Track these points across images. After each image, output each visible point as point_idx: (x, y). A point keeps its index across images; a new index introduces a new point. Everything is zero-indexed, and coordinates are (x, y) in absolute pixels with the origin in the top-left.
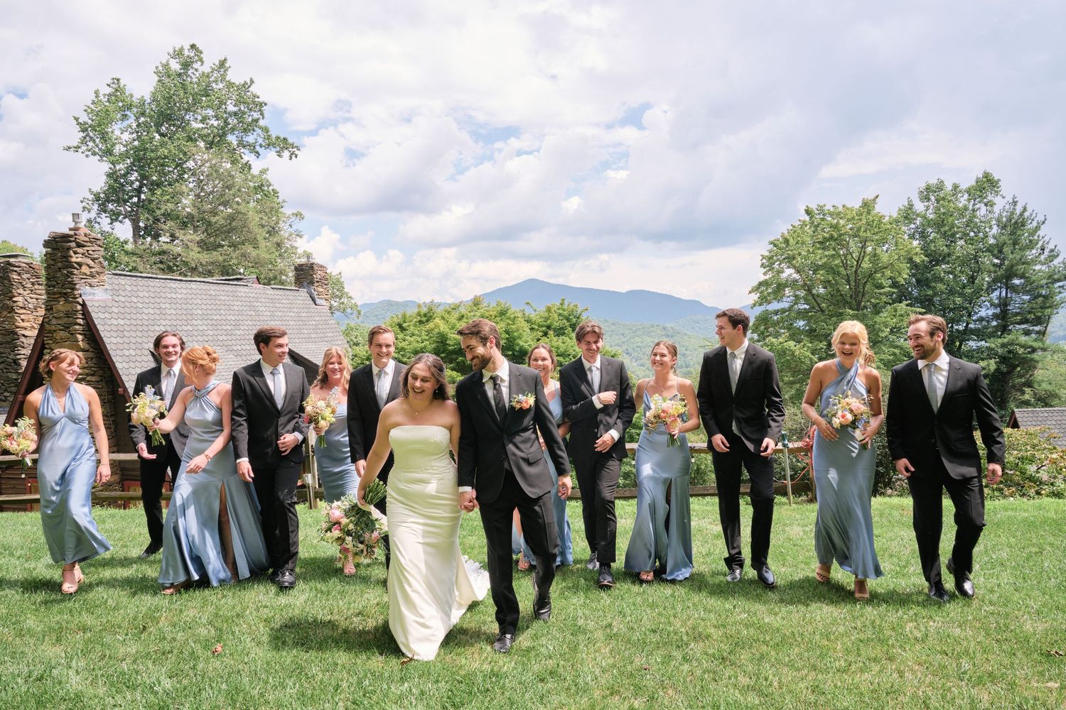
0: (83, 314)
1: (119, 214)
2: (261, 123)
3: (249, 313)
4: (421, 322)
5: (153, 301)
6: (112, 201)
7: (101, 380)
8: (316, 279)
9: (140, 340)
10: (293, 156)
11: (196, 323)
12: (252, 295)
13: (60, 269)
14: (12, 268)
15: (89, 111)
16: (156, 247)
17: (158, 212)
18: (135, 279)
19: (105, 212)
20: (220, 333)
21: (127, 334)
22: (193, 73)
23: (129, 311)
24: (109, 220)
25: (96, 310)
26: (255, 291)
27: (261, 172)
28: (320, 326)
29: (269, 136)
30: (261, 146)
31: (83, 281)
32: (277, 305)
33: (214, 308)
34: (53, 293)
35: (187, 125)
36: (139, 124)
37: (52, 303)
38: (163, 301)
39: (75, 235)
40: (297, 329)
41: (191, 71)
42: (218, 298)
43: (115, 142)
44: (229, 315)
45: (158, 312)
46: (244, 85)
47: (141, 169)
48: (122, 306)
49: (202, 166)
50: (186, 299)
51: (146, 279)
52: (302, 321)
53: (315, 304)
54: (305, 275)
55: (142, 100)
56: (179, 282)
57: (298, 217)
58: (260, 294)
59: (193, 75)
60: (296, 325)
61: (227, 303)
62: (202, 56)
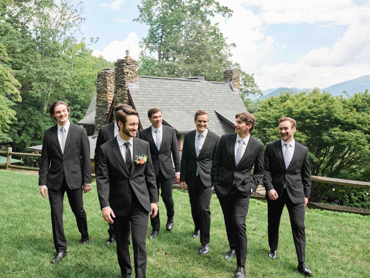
0: (128, 95)
1: (153, 48)
3: (200, 95)
4: (281, 101)
5: (157, 89)
6: (151, 42)
8: (233, 78)
10: (230, 16)
11: (174, 99)
12: (201, 86)
13: (120, 75)
14: (107, 74)
15: (143, 2)
17: (169, 46)
18: (150, 79)
19: (148, 47)
20: (185, 104)
21: (145, 104)
23: (146, 94)
24: (150, 51)
25: (133, 93)
26: (203, 84)
27: (215, 25)
28: (234, 102)
29: (219, 7)
30: (215, 12)
31: (129, 80)
32: (213, 91)
33: (184, 92)
34: (118, 86)
35: (183, 4)
36: (163, 6)
37: (117, 90)
38: (161, 89)
39: (126, 60)
40: (222, 103)
42: (186, 87)
43: (153, 15)
44: (190, 96)
45: (159, 94)
47: (163, 27)
48: (144, 91)
49: (188, 23)
50: (171, 88)
51: (155, 79)
52: (225, 99)
53: (232, 90)
54: (228, 76)
56: (169, 80)
57: (234, 45)
58: (205, 85)
60: (222, 101)
61: (190, 90)
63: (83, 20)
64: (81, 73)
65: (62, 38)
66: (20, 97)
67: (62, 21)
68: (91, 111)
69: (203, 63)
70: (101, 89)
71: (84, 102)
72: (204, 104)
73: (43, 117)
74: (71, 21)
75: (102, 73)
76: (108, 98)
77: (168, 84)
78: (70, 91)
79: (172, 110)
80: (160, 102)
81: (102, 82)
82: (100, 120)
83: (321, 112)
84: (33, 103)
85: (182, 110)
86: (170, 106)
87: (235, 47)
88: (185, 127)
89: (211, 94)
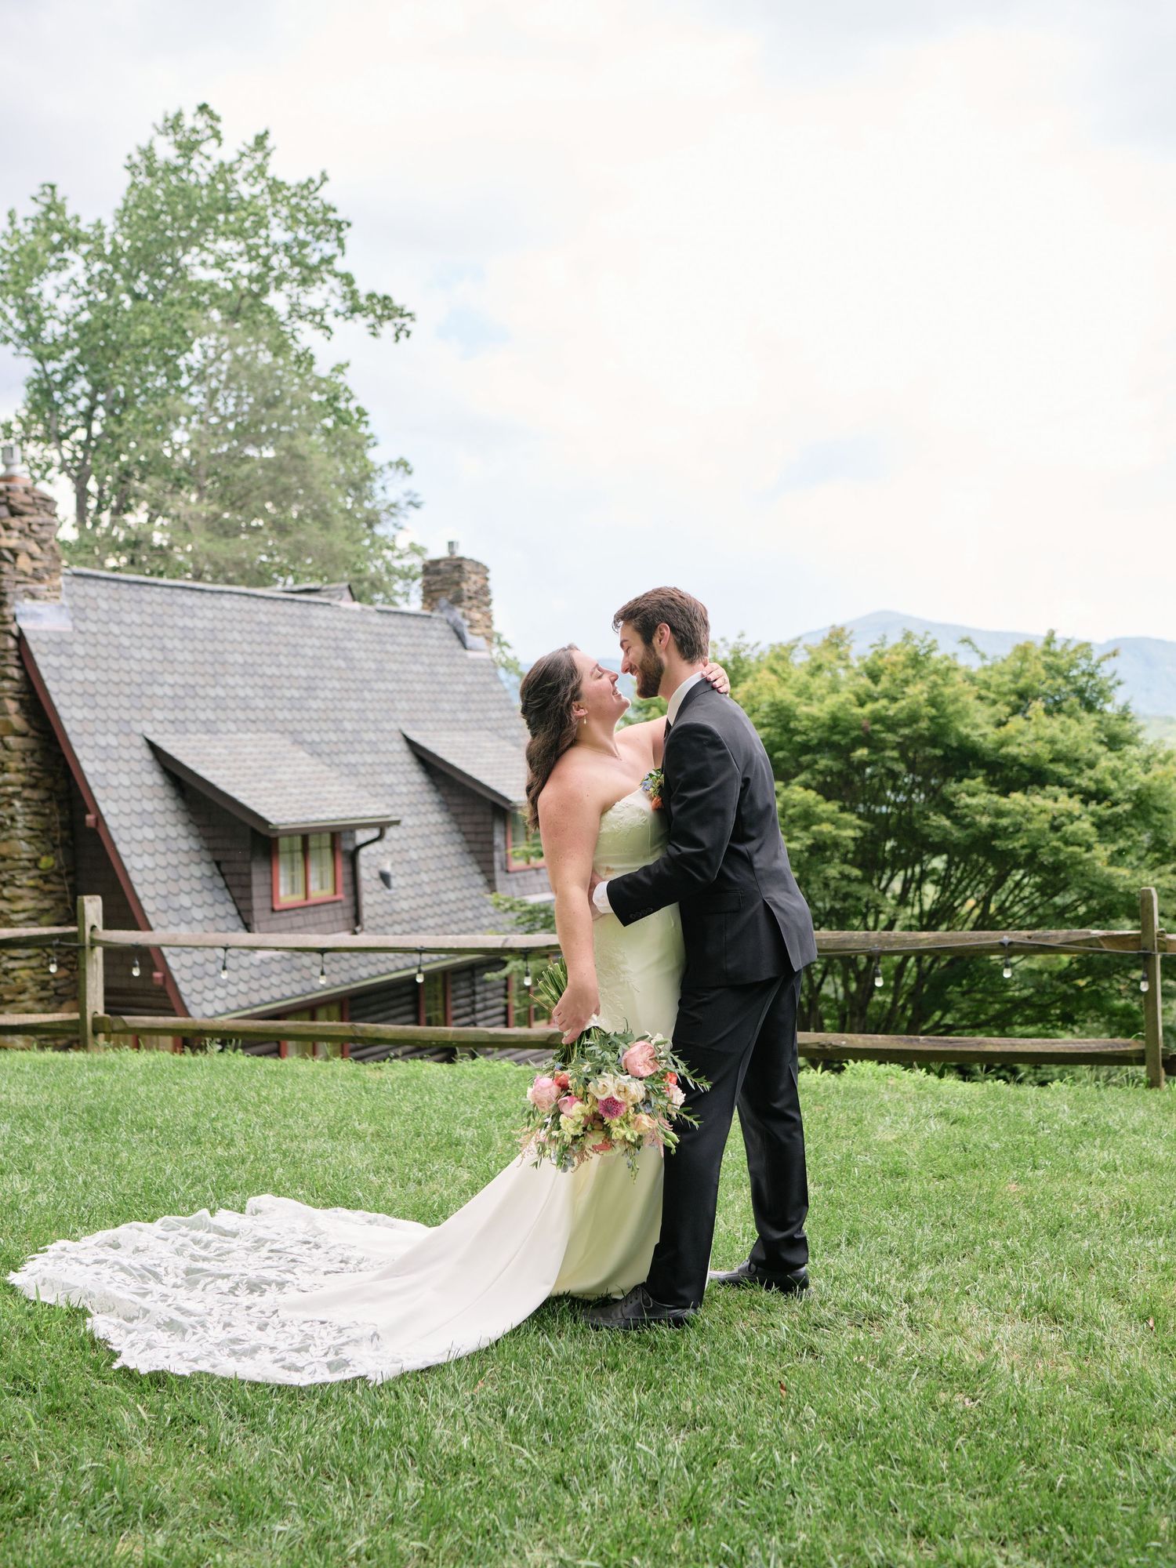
0: (19, 658)
2: (340, 265)
3: (335, 664)
5: (148, 632)
6: (36, 437)
7: (50, 799)
8: (466, 593)
9: (126, 716)
10: (402, 334)
11: (231, 681)
12: (339, 625)
16: (119, 534)
18: (114, 585)
20: (279, 704)
21: (101, 701)
22: (201, 165)
23: (103, 652)
25: (44, 649)
26: (345, 617)
27: (333, 370)
28: (475, 697)
29: (354, 293)
30: (337, 314)
31: (20, 587)
32: (389, 648)
33: (267, 649)
35: (187, 274)
36: (92, 276)
38: (170, 633)
39: (8, 489)
40: (429, 701)
41: (196, 161)
42: (275, 629)
43: (46, 314)
44: (296, 667)
45: (159, 656)
46: (306, 186)
47: (95, 367)
48: (93, 641)
49: (218, 358)
50: (212, 631)
51: (136, 587)
52: (439, 683)
53: (465, 646)
54: (444, 581)
55: (99, 225)
56: (198, 594)
57: (402, 468)
58: (355, 622)
59: (201, 169)
60: (427, 692)
61: (293, 641)
62: (220, 127)
72: (355, 705)
77: (199, 613)
80: (169, 691)
83: (913, 718)
85: (268, 730)
86: (214, 710)
87: (408, 477)
88: (297, 801)
89: (381, 662)
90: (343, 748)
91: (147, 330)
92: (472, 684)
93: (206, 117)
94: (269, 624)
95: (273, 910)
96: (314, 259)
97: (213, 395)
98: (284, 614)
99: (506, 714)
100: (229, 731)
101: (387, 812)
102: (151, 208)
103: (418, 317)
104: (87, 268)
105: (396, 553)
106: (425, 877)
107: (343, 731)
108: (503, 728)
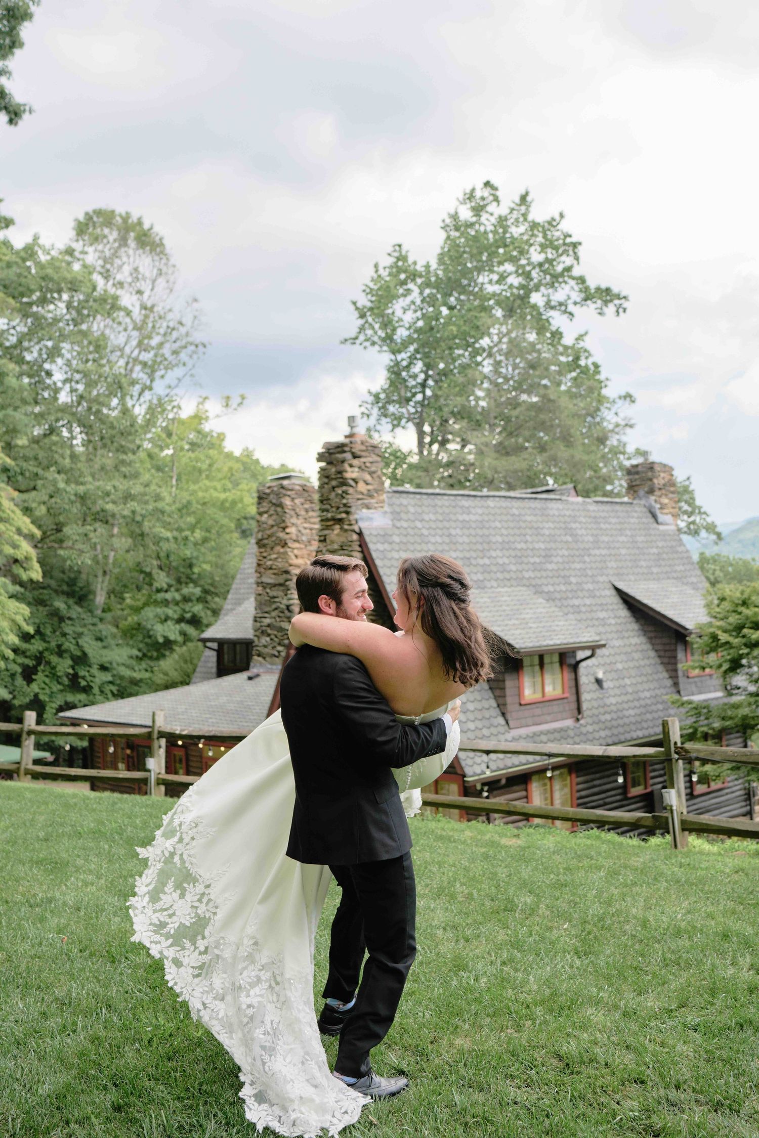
0: (360, 546)
1: (400, 419)
2: (576, 272)
3: (564, 539)
5: (440, 525)
6: (394, 401)
8: (657, 486)
10: (621, 310)
11: (494, 554)
12: (567, 513)
13: (334, 488)
14: (285, 492)
15: (368, 290)
16: (444, 457)
17: (446, 409)
18: (418, 496)
19: (386, 416)
20: (526, 567)
22: (487, 219)
23: (412, 540)
24: (390, 427)
25: (374, 539)
26: (572, 507)
27: (577, 339)
28: (664, 556)
29: (587, 289)
30: (575, 303)
31: (360, 502)
32: (602, 526)
33: (517, 532)
34: (327, 520)
35: (481, 289)
36: (424, 298)
37: (326, 532)
38: (454, 525)
39: (351, 442)
40: (631, 560)
41: (484, 217)
42: (523, 518)
43: (397, 325)
44: (538, 542)
45: (447, 540)
46: (550, 223)
47: (426, 355)
48: (405, 533)
49: (500, 341)
50: (481, 522)
51: (433, 497)
52: (638, 548)
53: (657, 522)
54: (642, 479)
55: (427, 266)
56: (472, 499)
57: (628, 399)
58: (579, 510)
59: (488, 222)
60: (630, 555)
61: (535, 525)
62: (498, 193)
63: (201, 348)
64: (200, 494)
65: (142, 399)
66: (37, 566)
67: (143, 353)
68: (239, 602)
69: (551, 449)
70: (269, 536)
71: (212, 578)
72: (578, 566)
73: (94, 625)
74: (166, 351)
75: (269, 488)
76: (291, 562)
77: (473, 511)
78: (173, 546)
79: (488, 584)
81: (271, 516)
82: (269, 626)
84: (65, 588)
85: (518, 585)
86: (482, 573)
87: (633, 405)
88: (534, 633)
89: (596, 536)
90: (570, 595)
91: (454, 329)
92: (663, 547)
93: (489, 189)
94: (520, 515)
95: (521, 705)
96: (559, 268)
97: (498, 364)
98: (530, 508)
99: (688, 567)
100: (492, 587)
101: (597, 638)
102: (457, 251)
103: (630, 298)
104: (421, 293)
105: (626, 456)
106: (627, 681)
107: (570, 583)
108: (686, 577)
